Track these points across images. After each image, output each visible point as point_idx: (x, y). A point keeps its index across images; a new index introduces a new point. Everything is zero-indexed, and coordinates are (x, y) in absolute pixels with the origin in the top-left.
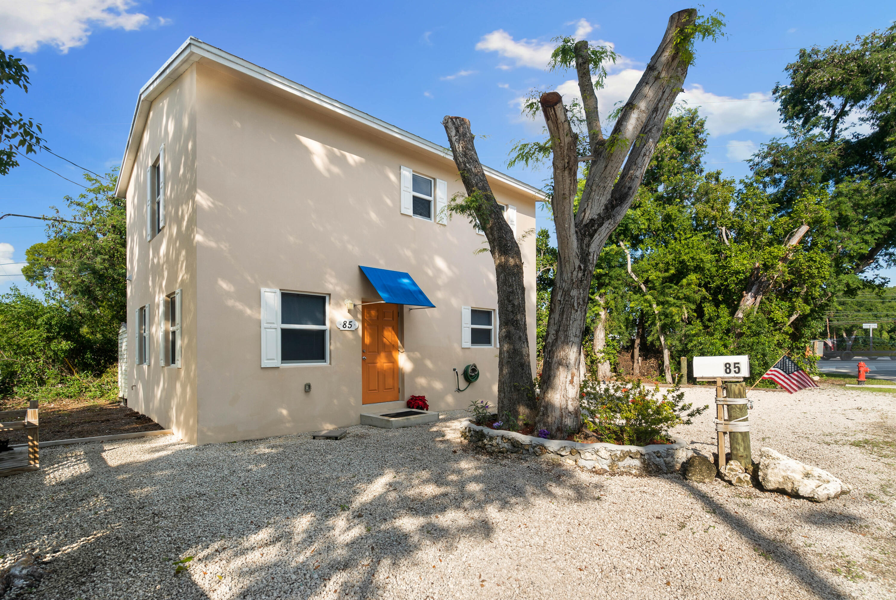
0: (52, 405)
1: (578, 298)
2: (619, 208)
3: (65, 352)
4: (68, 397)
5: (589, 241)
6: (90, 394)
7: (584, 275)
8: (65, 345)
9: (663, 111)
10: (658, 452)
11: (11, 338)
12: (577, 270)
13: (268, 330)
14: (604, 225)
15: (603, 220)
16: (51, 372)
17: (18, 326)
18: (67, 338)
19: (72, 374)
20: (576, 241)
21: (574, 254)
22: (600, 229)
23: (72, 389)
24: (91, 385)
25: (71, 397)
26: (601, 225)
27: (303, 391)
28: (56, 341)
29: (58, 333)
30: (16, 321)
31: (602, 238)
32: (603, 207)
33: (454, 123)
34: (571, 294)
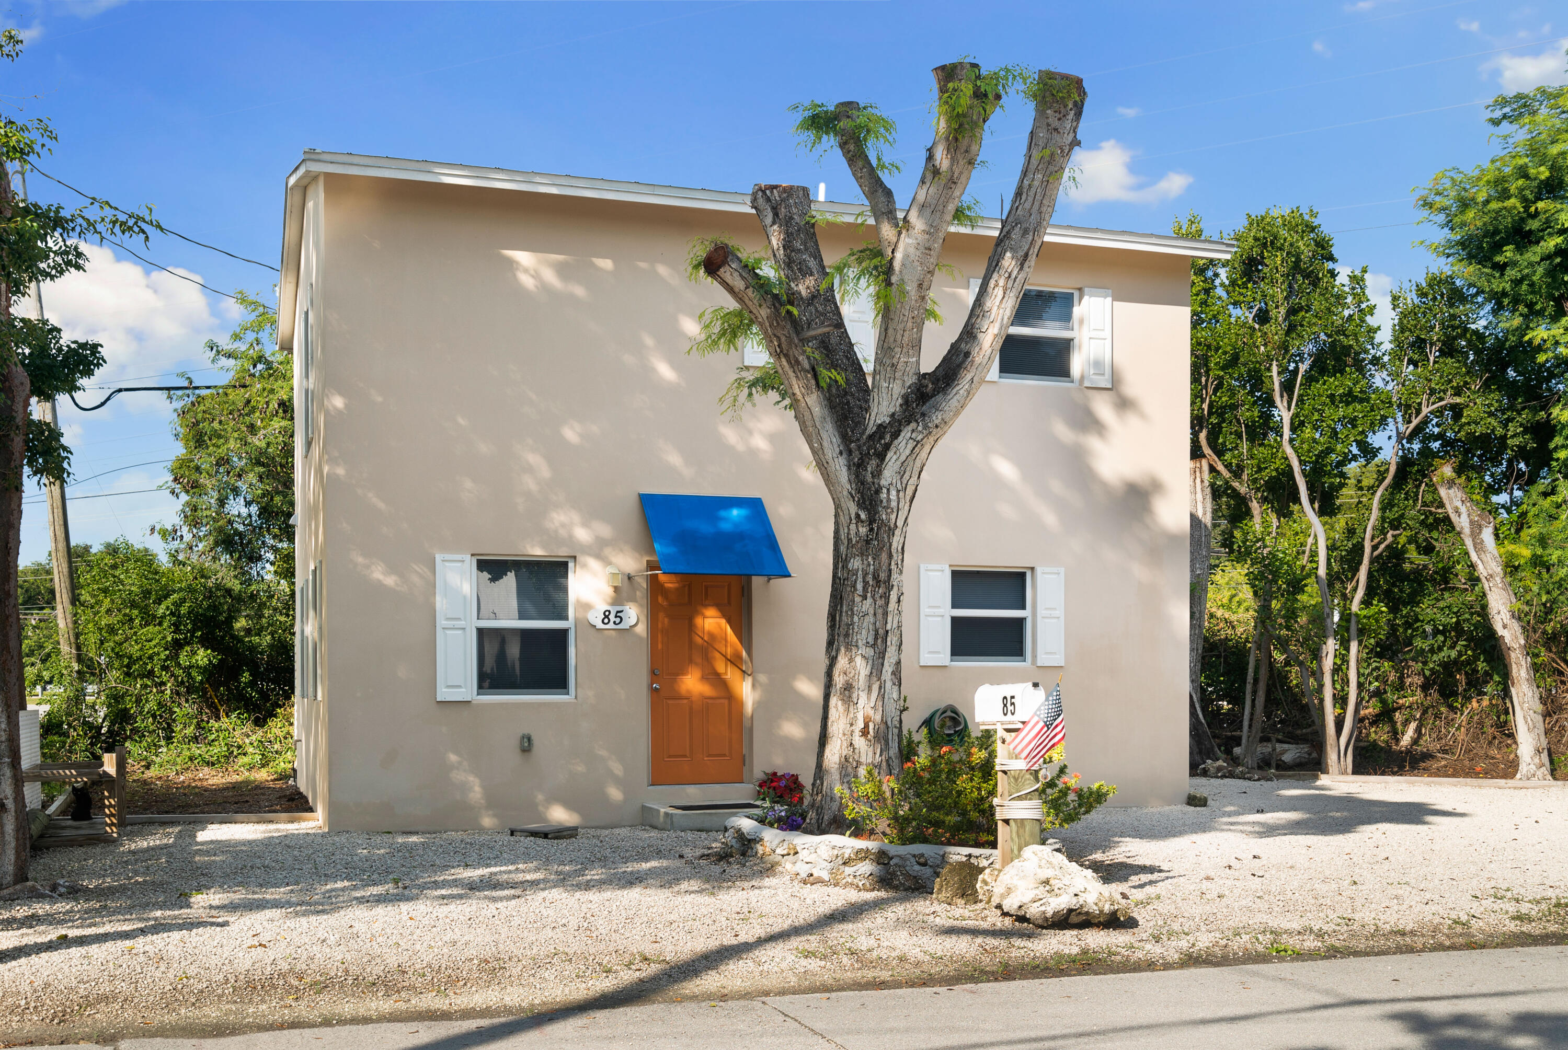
0: (182, 778)
1: (865, 575)
2: (939, 397)
3: (204, 670)
4: (208, 763)
5: (878, 466)
6: (246, 760)
7: (871, 530)
8: (203, 656)
9: (1032, 193)
10: (922, 855)
11: (121, 644)
12: (854, 521)
13: (448, 632)
14: (902, 434)
15: (900, 425)
16: (185, 709)
17: (131, 620)
18: (206, 642)
19: (218, 718)
20: (844, 469)
21: (845, 493)
22: (896, 442)
23: (215, 750)
24: (247, 741)
25: (213, 764)
26: (896, 435)
27: (518, 750)
28: (189, 649)
29: (193, 632)
30: (128, 611)
31: (903, 458)
32: (900, 401)
33: (768, 200)
34: (850, 566)
